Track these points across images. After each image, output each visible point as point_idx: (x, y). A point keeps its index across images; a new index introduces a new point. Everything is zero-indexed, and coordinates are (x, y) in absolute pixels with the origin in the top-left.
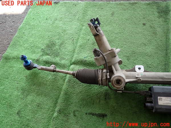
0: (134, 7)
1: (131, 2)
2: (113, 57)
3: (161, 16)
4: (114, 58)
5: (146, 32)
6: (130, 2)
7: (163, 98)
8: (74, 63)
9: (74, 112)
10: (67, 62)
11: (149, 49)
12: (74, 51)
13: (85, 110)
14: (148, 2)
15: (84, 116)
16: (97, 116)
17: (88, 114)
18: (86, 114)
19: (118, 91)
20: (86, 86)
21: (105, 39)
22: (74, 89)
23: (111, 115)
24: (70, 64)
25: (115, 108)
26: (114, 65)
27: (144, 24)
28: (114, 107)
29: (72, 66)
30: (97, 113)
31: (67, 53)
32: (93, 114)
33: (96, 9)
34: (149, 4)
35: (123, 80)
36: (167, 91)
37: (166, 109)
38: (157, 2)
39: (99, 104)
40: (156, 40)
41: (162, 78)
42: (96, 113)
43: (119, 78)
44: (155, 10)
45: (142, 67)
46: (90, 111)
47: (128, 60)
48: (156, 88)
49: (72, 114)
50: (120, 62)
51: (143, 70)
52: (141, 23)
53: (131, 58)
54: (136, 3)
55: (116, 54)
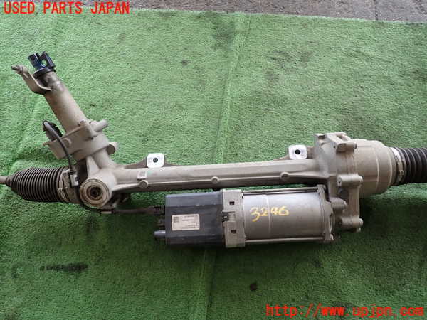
0: (168, 22)
1: (164, 11)
2: (86, 140)
3: (220, 44)
4: (89, 141)
5: (187, 79)
6: (161, 10)
7: (182, 217)
8: (22, 157)
9: (14, 268)
10: (4, 155)
11: (188, 118)
12: (23, 128)
13: (37, 262)
14: (198, 12)
15: (38, 274)
16: (65, 271)
17: (46, 268)
18: (42, 269)
19: (102, 213)
20: (47, 207)
21: (68, 99)
22: (16, 217)
23: (95, 264)
24: (10, 160)
25: (107, 248)
26: (94, 155)
27: (184, 63)
28: (104, 247)
29: (18, 164)
30: (66, 264)
31: (6, 132)
32: (57, 268)
33: (86, 26)
34: (199, 17)
35: (103, 189)
36: (189, 202)
37: (185, 237)
38: (215, 12)
39: (73, 243)
40: (203, 97)
41: (187, 177)
42: (64, 264)
43: (98, 184)
44: (210, 32)
45: (160, 156)
46: (51, 260)
47: (144, 142)
48: (172, 198)
49: (8, 274)
50: (110, 150)
51: (161, 162)
52: (179, 59)
53: (151, 138)
54: (173, 15)
55: (94, 133)
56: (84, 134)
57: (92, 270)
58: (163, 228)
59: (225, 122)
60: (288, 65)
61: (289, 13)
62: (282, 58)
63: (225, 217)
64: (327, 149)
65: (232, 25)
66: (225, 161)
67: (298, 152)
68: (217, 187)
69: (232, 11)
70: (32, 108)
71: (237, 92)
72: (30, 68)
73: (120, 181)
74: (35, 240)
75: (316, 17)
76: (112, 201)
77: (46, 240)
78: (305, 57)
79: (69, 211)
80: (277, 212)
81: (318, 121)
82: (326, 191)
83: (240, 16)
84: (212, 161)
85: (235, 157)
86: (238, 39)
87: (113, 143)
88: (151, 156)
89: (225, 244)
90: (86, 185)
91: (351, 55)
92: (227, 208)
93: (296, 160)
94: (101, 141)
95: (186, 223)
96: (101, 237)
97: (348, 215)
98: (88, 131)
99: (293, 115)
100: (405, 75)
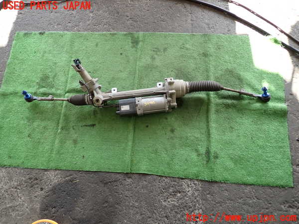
0: (114, 37)
1: (112, 33)
3: (134, 46)
4: (94, 85)
7: (124, 106)
8: (68, 92)
9: (73, 127)
10: (62, 92)
12: (67, 82)
13: (80, 124)
14: (125, 33)
15: (80, 128)
16: (89, 126)
17: (83, 126)
18: (81, 126)
19: (99, 107)
21: (86, 73)
23: (98, 124)
24: (64, 93)
26: (95, 90)
27: (121, 54)
28: (100, 119)
29: (67, 94)
30: (89, 124)
31: (60, 84)
32: (86, 126)
34: (125, 35)
35: (100, 99)
38: (132, 32)
39: (90, 118)
40: (129, 67)
43: (98, 98)
44: (130, 41)
45: (116, 89)
46: (84, 124)
47: (109, 84)
48: (121, 101)
49: (71, 129)
50: (100, 88)
51: (116, 91)
52: (119, 53)
53: (112, 82)
54: (115, 34)
55: (95, 83)
56: (92, 83)
57: (97, 126)
58: (118, 111)
59: (137, 76)
60: (158, 53)
61: (159, 32)
62: (157, 50)
63: (137, 105)
64: (167, 84)
65: (138, 38)
66: (137, 89)
67: (160, 85)
68: (134, 97)
69: (138, 31)
70: (68, 75)
71: (141, 64)
72: (74, 64)
73: (104, 97)
74: (78, 118)
75: (170, 33)
76: (102, 104)
77: (82, 118)
78: (165, 50)
79: (87, 108)
80: (151, 103)
81: (169, 73)
82: (166, 96)
83: (141, 34)
84: (133, 89)
85: (141, 88)
86: (141, 43)
87: (100, 86)
88: (113, 89)
89: (137, 113)
90: (94, 99)
91: (181, 48)
92: (137, 103)
93: (159, 87)
94: (97, 85)
95: (125, 108)
96: (99, 116)
97: (173, 103)
98: (93, 82)
99: (160, 72)
100: (199, 55)
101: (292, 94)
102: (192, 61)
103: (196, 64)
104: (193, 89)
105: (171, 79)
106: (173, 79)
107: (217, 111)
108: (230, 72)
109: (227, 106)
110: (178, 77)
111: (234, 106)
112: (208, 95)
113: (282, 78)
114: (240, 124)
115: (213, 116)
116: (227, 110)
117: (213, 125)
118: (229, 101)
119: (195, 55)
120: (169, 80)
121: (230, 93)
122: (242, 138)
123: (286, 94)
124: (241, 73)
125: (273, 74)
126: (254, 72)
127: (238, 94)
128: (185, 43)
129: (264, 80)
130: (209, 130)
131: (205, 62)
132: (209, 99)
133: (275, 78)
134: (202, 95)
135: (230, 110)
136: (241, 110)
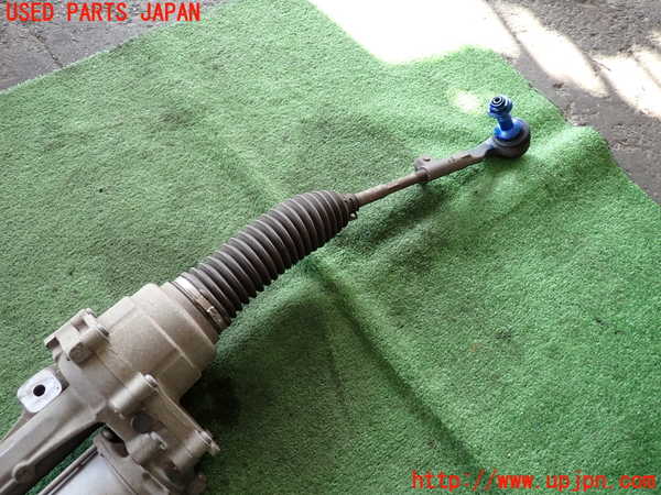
67: (39, 391)
81: (62, 294)
97: (179, 446)
100: (153, 131)
101: (559, 86)
102: (142, 173)
103: (167, 174)
104: (235, 291)
105: (81, 325)
106: (89, 319)
107: (400, 311)
108: (320, 126)
109: (418, 262)
110: (121, 283)
111: (438, 245)
112: (314, 271)
113: (491, 54)
114: (517, 300)
115: (402, 346)
116: (429, 278)
117: (433, 385)
118: (409, 238)
119: (137, 140)
120: (69, 338)
121: (388, 204)
122: (569, 347)
123: (545, 92)
124: (365, 109)
125: (457, 57)
126: (398, 81)
127: (415, 188)
128: (55, 119)
129: (451, 88)
130: (438, 423)
131: (201, 145)
132: (330, 286)
133: (473, 63)
134: (290, 287)
135: (441, 268)
136: (472, 241)
